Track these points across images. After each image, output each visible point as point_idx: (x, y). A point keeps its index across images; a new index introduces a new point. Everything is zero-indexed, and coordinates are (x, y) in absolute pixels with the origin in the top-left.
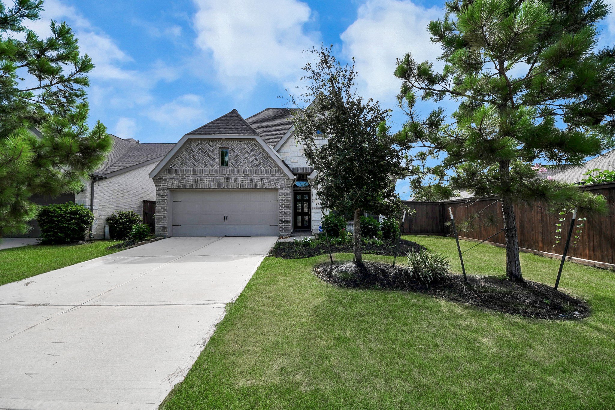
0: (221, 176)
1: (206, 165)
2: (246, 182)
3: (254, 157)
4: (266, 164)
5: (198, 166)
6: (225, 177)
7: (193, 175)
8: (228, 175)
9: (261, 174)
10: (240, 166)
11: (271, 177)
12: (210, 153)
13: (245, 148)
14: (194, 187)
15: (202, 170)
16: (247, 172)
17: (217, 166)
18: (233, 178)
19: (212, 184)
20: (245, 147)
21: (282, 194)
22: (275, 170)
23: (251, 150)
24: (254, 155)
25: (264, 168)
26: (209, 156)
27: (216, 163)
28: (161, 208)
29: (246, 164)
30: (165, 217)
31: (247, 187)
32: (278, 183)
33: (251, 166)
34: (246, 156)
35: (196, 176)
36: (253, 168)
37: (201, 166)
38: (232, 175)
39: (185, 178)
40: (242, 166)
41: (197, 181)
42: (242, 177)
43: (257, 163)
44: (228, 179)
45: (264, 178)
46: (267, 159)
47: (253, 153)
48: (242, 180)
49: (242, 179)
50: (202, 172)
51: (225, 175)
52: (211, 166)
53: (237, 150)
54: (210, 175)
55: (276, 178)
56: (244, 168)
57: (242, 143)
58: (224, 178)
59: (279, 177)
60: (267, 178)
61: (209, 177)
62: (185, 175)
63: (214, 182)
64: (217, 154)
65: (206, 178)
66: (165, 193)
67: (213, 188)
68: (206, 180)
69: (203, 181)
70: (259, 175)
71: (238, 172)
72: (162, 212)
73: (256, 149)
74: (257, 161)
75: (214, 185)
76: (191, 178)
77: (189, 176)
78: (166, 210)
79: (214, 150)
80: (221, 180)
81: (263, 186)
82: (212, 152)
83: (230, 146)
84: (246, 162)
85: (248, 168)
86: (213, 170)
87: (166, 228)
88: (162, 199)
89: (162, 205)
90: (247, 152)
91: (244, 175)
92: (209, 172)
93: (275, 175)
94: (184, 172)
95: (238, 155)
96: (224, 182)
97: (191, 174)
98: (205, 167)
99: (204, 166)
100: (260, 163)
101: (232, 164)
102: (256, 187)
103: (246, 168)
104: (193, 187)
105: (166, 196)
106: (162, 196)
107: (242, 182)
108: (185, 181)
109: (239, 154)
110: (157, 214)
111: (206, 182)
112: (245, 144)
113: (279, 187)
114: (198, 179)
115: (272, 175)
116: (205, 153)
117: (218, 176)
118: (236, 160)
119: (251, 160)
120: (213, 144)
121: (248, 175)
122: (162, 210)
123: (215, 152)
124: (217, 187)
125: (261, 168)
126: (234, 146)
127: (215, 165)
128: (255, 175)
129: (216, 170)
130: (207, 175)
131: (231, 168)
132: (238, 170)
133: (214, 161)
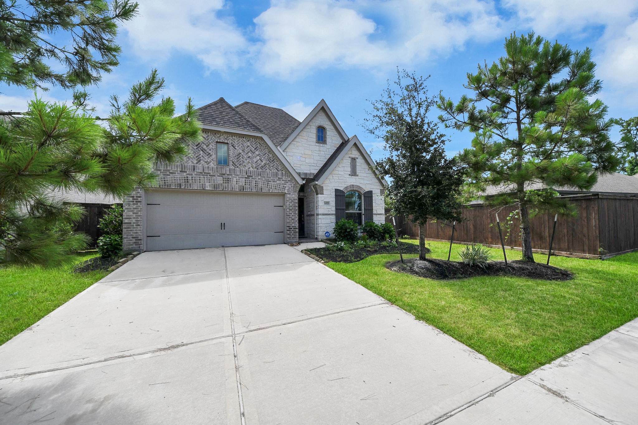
0: (219, 176)
1: (199, 161)
2: (249, 185)
3: (258, 158)
4: (273, 166)
5: (188, 161)
6: (224, 176)
7: (181, 171)
8: (228, 175)
9: (267, 177)
10: (243, 165)
11: (278, 180)
12: (205, 147)
13: (248, 146)
14: (183, 187)
15: (194, 166)
16: (250, 174)
17: (213, 163)
18: (235, 179)
19: (207, 184)
20: (249, 144)
21: (289, 199)
22: (282, 173)
23: (255, 149)
24: (259, 155)
25: (270, 170)
26: (203, 150)
27: (212, 160)
28: (131, 213)
29: (250, 164)
30: (139, 225)
31: (252, 190)
32: (285, 187)
33: (256, 167)
34: (250, 154)
35: (185, 174)
36: (258, 169)
37: (192, 162)
38: (233, 176)
39: (169, 175)
40: (245, 165)
41: (187, 180)
42: (245, 178)
43: (262, 164)
44: (228, 180)
45: (270, 181)
46: (273, 161)
47: (257, 153)
48: (245, 182)
49: (245, 180)
50: (194, 169)
51: (224, 174)
52: (206, 162)
53: (238, 147)
54: (205, 173)
55: (283, 182)
56: (247, 168)
57: (244, 139)
58: (223, 178)
59: (286, 182)
60: (273, 182)
61: (203, 175)
62: (169, 171)
63: (210, 182)
64: (213, 149)
65: (198, 176)
66: (139, 193)
67: (208, 189)
68: (200, 180)
69: (195, 180)
70: (265, 177)
71: (240, 172)
72: (134, 218)
73: (261, 149)
74: (262, 161)
75: (210, 185)
76: (178, 176)
77: (175, 173)
78: (140, 216)
79: (210, 143)
80: (219, 180)
81: (269, 190)
82: (207, 146)
83: (230, 142)
84: (250, 161)
85: (251, 169)
86: (208, 167)
87: (140, 240)
88: (133, 202)
89: (134, 209)
90: (251, 150)
91: (248, 176)
92: (203, 170)
93: (282, 179)
94: (167, 167)
95: (240, 153)
96: (223, 183)
97: (177, 171)
98: (197, 163)
99: (195, 162)
100: (265, 164)
101: (233, 162)
102: (261, 190)
103: (249, 168)
104: (180, 187)
105: (140, 197)
106: (133, 197)
107: (245, 184)
108: (169, 178)
109: (241, 151)
110: (126, 221)
111: (200, 182)
112: (248, 141)
113: (286, 191)
114: (187, 177)
115: (279, 178)
116: (197, 146)
117: (215, 176)
118: (237, 158)
119: (255, 160)
120: (208, 136)
121: (252, 177)
122: (134, 215)
123: (211, 146)
124: (214, 188)
125: (266, 170)
126: (234, 142)
127: (211, 162)
128: (259, 177)
129: (213, 168)
130: (201, 173)
131: (232, 167)
132: (240, 171)
133: (209, 157)
